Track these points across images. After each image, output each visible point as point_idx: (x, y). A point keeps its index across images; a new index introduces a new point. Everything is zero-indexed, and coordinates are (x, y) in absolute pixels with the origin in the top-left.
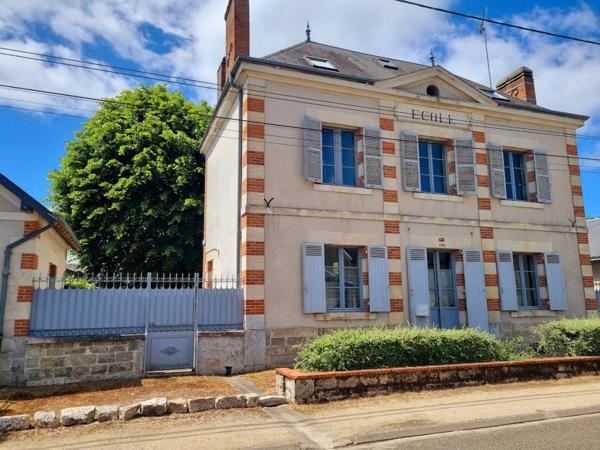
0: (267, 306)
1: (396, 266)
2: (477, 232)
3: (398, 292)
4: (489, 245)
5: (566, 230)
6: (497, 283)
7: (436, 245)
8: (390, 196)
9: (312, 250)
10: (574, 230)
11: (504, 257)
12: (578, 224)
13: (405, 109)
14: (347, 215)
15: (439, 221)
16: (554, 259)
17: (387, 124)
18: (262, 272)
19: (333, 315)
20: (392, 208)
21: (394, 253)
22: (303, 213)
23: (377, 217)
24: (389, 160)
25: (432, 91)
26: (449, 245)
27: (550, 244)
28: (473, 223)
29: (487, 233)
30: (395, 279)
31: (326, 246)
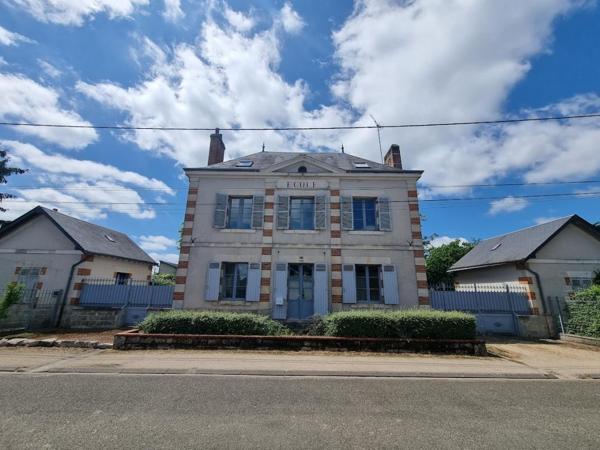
0: (186, 296)
1: (266, 274)
2: (329, 252)
3: (266, 290)
4: (337, 260)
5: (403, 248)
6: (341, 285)
7: (297, 260)
8: (268, 233)
9: (214, 265)
10: (411, 248)
11: (348, 268)
12: (415, 244)
13: (282, 183)
14: (238, 245)
15: (300, 246)
16: (389, 268)
17: (270, 192)
18: (185, 278)
19: (222, 302)
20: (268, 240)
21: (266, 266)
22: (213, 245)
23: (257, 246)
24: (269, 212)
25: (303, 170)
26: (306, 260)
27: (389, 259)
28: (326, 247)
29: (336, 253)
30: (265, 282)
31: (223, 263)
